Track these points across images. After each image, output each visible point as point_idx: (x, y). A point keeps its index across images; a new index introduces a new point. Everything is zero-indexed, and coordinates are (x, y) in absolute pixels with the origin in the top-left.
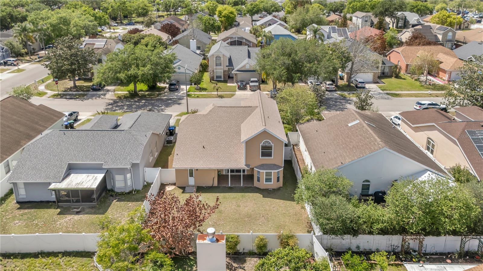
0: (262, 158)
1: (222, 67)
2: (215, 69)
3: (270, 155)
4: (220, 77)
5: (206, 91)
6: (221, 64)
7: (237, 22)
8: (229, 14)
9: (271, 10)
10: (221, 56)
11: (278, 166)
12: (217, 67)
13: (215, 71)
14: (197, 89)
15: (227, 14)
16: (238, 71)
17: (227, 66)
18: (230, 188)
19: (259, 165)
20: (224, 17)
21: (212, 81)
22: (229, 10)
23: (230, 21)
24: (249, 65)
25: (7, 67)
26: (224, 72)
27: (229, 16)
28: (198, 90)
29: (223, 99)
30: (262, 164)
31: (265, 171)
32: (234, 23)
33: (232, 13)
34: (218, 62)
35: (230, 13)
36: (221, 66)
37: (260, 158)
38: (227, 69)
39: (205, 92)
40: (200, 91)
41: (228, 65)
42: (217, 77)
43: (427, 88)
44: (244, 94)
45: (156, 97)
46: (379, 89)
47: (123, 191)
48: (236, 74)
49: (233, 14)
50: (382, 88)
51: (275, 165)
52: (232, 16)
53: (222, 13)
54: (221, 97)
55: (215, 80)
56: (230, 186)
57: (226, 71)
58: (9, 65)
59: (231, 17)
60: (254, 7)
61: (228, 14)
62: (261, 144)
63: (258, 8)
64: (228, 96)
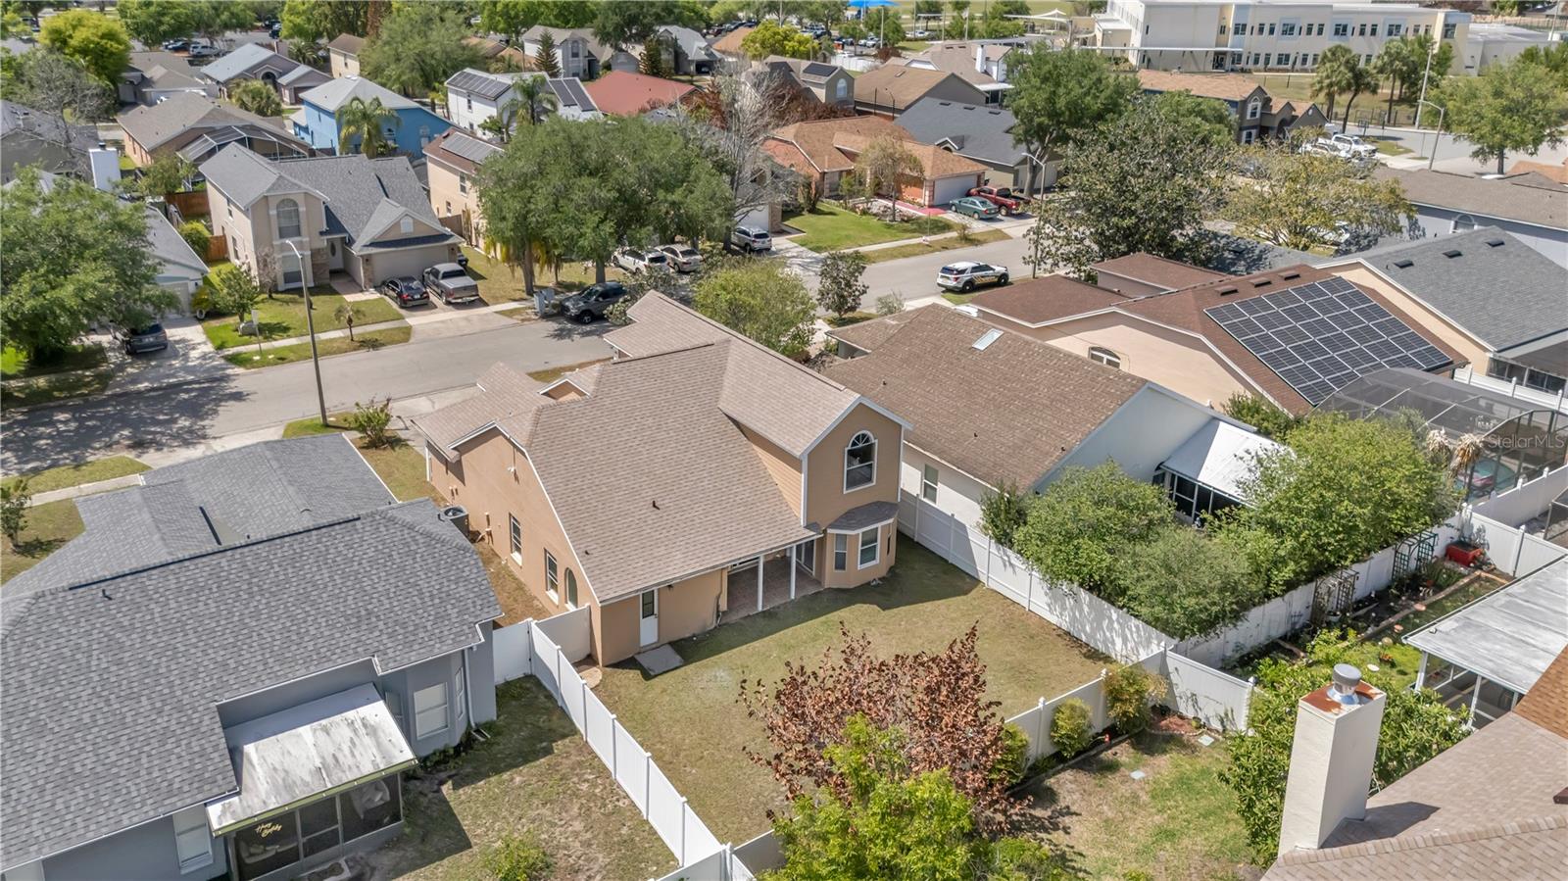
0: (849, 492)
1: (306, 240)
4: (301, 276)
5: (291, 333)
6: (298, 227)
7: (138, 70)
8: (104, 42)
10: (300, 200)
11: (887, 503)
12: (284, 240)
14: (249, 332)
15: (93, 42)
16: (373, 244)
17: (322, 233)
18: (766, 615)
20: (83, 51)
22: (97, 27)
24: (411, 221)
26: (312, 255)
27: (104, 50)
29: (384, 351)
31: (861, 531)
32: (124, 74)
33: (110, 36)
34: (285, 224)
35: (103, 37)
36: (300, 234)
37: (845, 492)
38: (323, 243)
39: (289, 337)
40: (267, 339)
41: (324, 228)
42: (287, 277)
43: (906, 231)
44: (442, 322)
45: (103, 390)
46: (803, 248)
47: (440, 746)
48: (367, 259)
49: (119, 42)
50: (811, 246)
52: (113, 46)
53: (70, 37)
54: (371, 344)
55: (282, 289)
56: (761, 609)
57: (320, 250)
59: (112, 54)
61: (96, 39)
64: (396, 338)
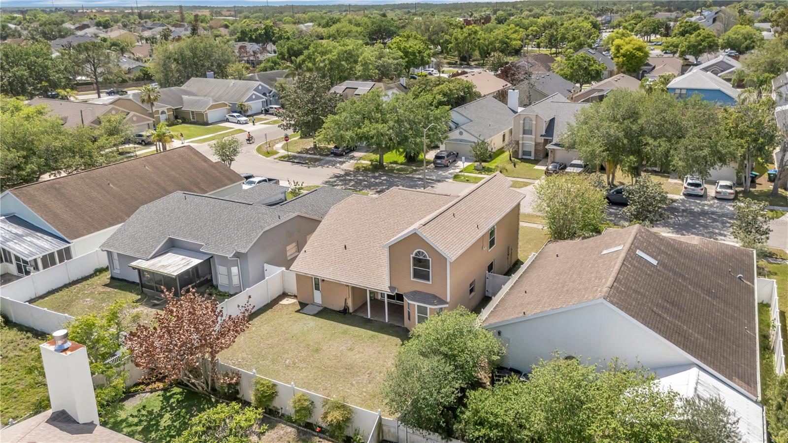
0: (415, 280)
1: (533, 137)
2: (521, 139)
3: (426, 277)
4: (529, 153)
6: (532, 131)
7: (650, 65)
8: (635, 51)
9: (744, 45)
10: (533, 118)
11: (440, 298)
12: (525, 136)
13: (521, 142)
14: (476, 169)
16: (556, 145)
17: (541, 136)
18: (369, 321)
19: (411, 292)
20: (624, 55)
21: (513, 159)
22: (634, 44)
23: (634, 64)
25: (268, 116)
26: (536, 145)
27: (634, 55)
28: (478, 170)
30: (414, 291)
31: (416, 304)
32: (643, 67)
33: (640, 49)
34: (526, 128)
36: (531, 134)
37: (412, 279)
38: (541, 140)
41: (544, 133)
42: (524, 153)
45: (408, 174)
47: (227, 291)
48: (553, 151)
49: (642, 52)
51: (435, 297)
52: (639, 54)
53: (622, 49)
55: (520, 157)
56: (369, 317)
57: (539, 143)
58: (270, 114)
59: (637, 57)
60: (703, 41)
61: (631, 50)
62: (411, 256)
63: (710, 42)
